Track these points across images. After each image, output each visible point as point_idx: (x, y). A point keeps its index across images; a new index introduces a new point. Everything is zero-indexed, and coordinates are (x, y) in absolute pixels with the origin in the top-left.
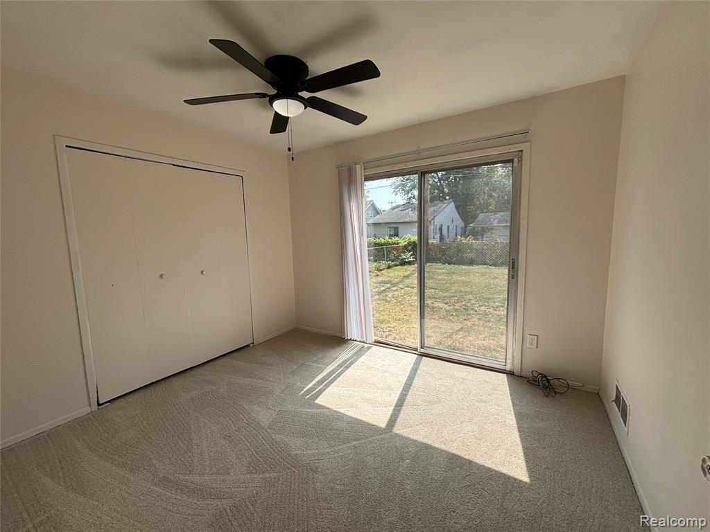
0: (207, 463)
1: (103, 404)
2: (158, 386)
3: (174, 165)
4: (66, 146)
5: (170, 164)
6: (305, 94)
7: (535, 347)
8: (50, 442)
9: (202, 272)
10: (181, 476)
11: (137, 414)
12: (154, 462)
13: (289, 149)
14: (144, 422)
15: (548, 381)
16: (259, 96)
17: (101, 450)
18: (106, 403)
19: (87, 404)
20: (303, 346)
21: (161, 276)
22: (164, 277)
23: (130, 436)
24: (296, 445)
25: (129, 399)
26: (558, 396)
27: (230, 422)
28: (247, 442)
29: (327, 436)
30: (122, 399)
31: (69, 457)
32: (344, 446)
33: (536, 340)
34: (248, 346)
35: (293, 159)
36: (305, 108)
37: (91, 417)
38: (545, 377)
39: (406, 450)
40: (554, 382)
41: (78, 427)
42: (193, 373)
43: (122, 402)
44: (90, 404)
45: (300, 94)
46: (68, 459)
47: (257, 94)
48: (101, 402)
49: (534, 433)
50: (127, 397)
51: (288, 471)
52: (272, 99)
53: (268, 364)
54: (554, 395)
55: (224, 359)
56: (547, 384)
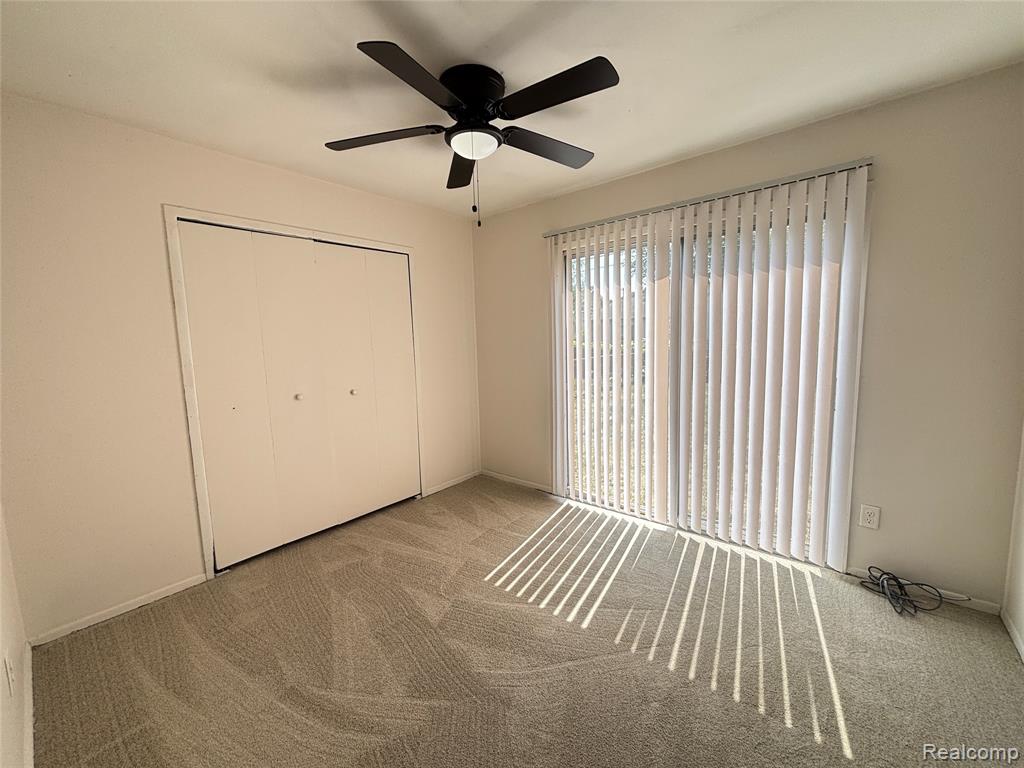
0: (351, 673)
1: (221, 571)
2: (291, 551)
3: (315, 240)
4: (178, 219)
5: (310, 239)
6: (499, 123)
7: (875, 526)
8: (153, 620)
9: (352, 392)
10: (315, 690)
11: (262, 589)
12: (281, 663)
13: (474, 209)
14: (271, 601)
15: (901, 586)
16: (431, 130)
17: (214, 639)
18: (225, 569)
19: (201, 569)
20: (492, 502)
21: (296, 397)
22: (301, 397)
23: (252, 621)
24: (479, 659)
25: (254, 566)
26: (920, 614)
27: (385, 612)
28: (407, 647)
29: (527, 648)
30: (246, 567)
31: (175, 644)
32: (552, 667)
33: (877, 516)
34: (413, 498)
35: (479, 224)
36: (499, 146)
37: (206, 588)
38: (895, 579)
39: (653, 685)
40: (911, 590)
41: (189, 601)
42: (337, 533)
43: (245, 570)
44: (205, 569)
45: (491, 123)
46: (172, 646)
47: (427, 127)
48: (219, 568)
49: (880, 678)
50: (251, 563)
51: (467, 699)
52: (450, 133)
53: (440, 528)
54: (912, 611)
55: (381, 517)
56: (898, 591)
